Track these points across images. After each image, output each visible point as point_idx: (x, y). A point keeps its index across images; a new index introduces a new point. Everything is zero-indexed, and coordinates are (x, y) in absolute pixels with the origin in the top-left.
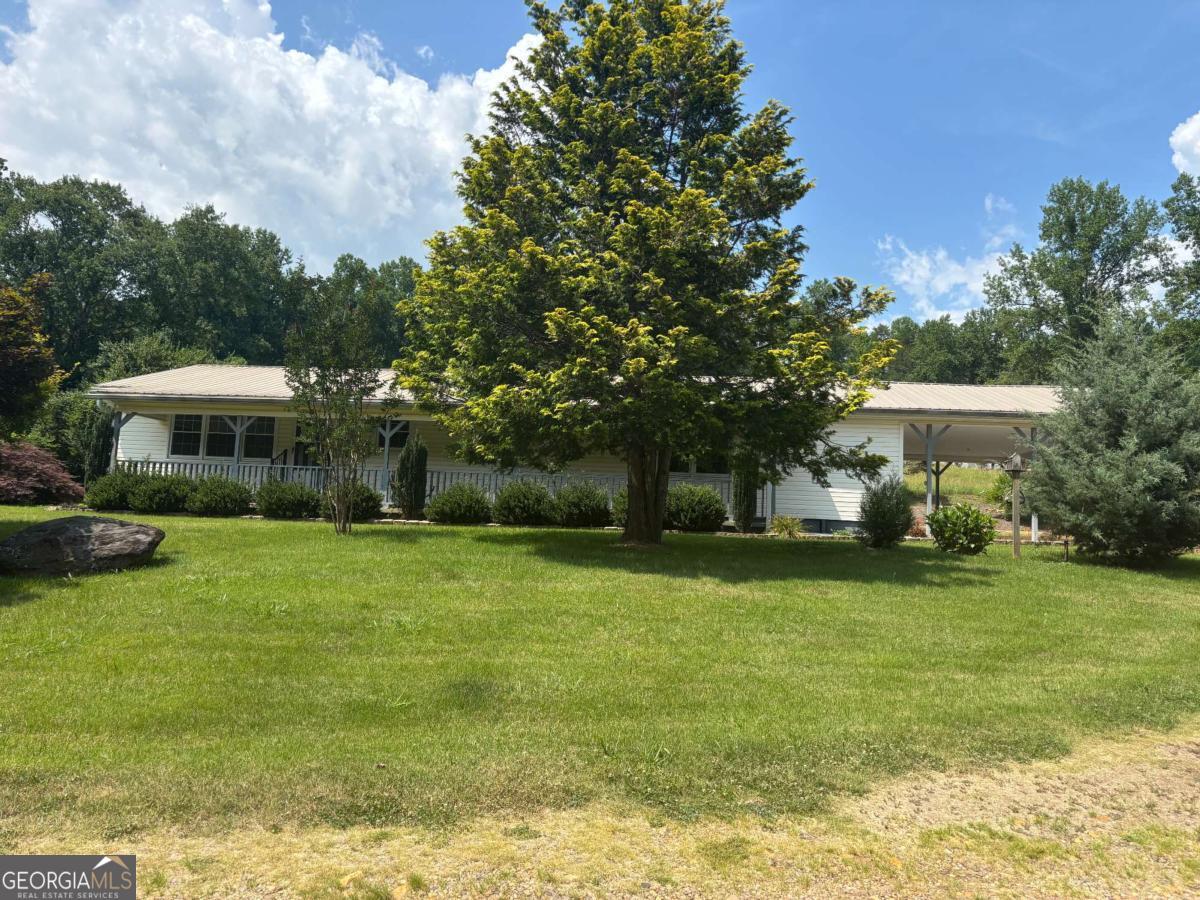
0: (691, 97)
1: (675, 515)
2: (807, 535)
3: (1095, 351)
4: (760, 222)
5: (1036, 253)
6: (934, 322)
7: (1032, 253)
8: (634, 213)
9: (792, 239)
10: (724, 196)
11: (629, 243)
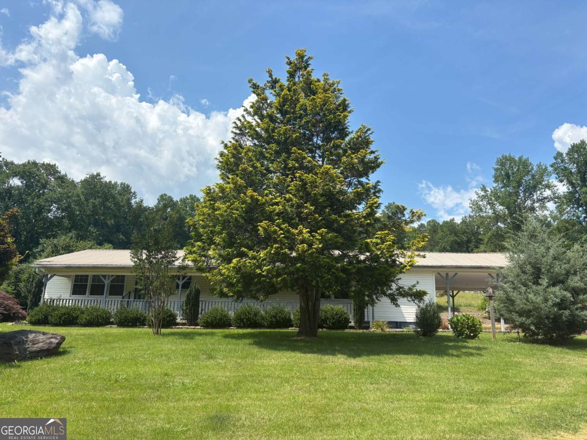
0: (325, 123)
1: (325, 320)
2: (391, 330)
3: (523, 237)
4: (360, 179)
5: (492, 189)
6: (447, 222)
7: (491, 189)
8: (300, 177)
9: (375, 187)
10: (342, 168)
11: (298, 190)
